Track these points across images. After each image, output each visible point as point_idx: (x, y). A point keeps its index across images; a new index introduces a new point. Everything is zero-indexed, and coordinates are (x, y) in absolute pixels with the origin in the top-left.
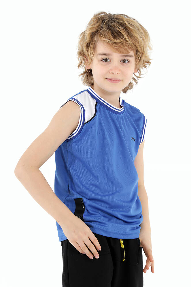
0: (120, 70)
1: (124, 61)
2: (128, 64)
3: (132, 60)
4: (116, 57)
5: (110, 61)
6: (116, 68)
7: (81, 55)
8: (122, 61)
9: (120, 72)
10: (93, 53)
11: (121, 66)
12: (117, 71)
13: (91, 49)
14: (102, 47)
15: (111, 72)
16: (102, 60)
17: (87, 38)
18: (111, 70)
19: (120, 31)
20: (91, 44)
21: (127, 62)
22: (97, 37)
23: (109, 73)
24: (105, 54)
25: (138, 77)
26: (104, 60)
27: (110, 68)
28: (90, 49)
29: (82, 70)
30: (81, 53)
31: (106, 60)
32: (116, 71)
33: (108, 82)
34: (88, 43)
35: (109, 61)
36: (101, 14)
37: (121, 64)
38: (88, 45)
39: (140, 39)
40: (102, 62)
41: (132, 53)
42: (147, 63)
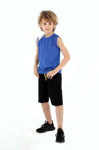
1: (50, 24)
3: (52, 24)
4: (48, 24)
6: (48, 26)
13: (41, 22)
14: (44, 21)
17: (40, 19)
19: (48, 16)
22: (42, 18)
23: (46, 28)
27: (46, 26)
29: (40, 27)
30: (39, 23)
31: (45, 24)
33: (46, 30)
38: (40, 21)
39: (53, 18)
41: (52, 22)
42: (57, 24)
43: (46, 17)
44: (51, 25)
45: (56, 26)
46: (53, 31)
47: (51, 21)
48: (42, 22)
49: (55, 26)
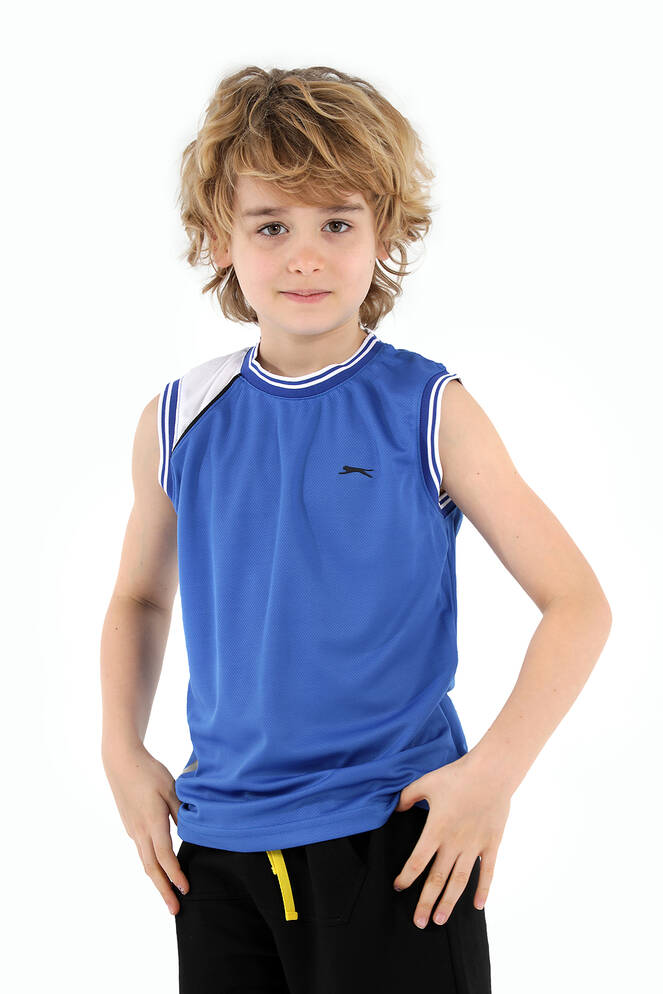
0: (321, 260)
1: (335, 225)
2: (350, 236)
3: (363, 219)
4: (305, 221)
5: (288, 231)
6: (308, 253)
7: (194, 223)
8: (328, 228)
9: (321, 267)
10: (226, 213)
11: (325, 243)
12: (313, 265)
13: (219, 200)
14: (254, 191)
15: (292, 269)
16: (259, 231)
17: (204, 164)
18: (293, 261)
19: (303, 132)
20: (217, 184)
21: (344, 228)
22: (231, 160)
23: (289, 271)
24: (266, 212)
25: (398, 274)
26: (266, 231)
27: (288, 255)
28: (215, 198)
29: (209, 272)
30: (193, 217)
31: (274, 228)
32: (310, 263)
33: (292, 304)
34: (208, 181)
35: (283, 230)
36: (244, 76)
37: (323, 236)
38: (209, 187)
39: (375, 148)
40: (258, 238)
41: (355, 199)
42: (416, 223)
43: (285, 144)
44: (345, 237)
45: (413, 248)
46: (369, 318)
47: (348, 185)
48: (231, 198)
49: (396, 254)
